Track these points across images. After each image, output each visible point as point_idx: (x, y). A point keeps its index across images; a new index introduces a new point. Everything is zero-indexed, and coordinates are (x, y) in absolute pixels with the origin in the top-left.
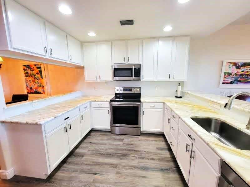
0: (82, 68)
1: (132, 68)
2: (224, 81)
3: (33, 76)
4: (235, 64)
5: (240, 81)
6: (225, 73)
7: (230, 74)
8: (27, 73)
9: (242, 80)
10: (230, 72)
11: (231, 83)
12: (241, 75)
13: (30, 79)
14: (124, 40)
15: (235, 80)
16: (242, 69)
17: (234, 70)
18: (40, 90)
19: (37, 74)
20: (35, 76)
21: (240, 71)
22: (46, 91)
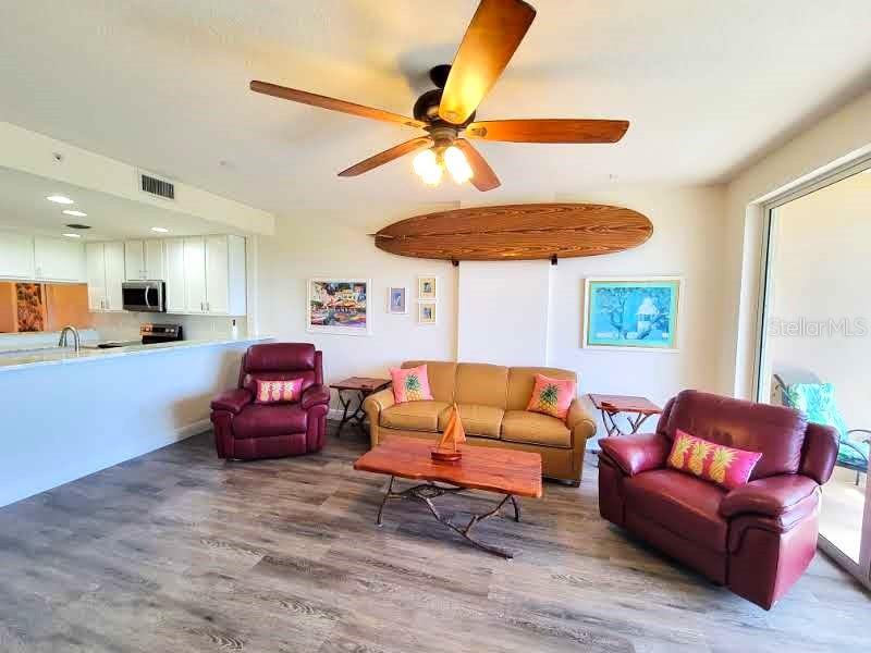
0: (86, 285)
1: (144, 290)
2: (312, 318)
3: (28, 297)
4: (326, 286)
5: (338, 320)
6: (313, 303)
7: (320, 305)
8: (20, 292)
9: (342, 317)
10: (320, 301)
11: (325, 323)
12: (338, 307)
13: (24, 303)
14: (139, 239)
15: (331, 317)
16: (338, 295)
17: (326, 298)
18: (37, 325)
19: (35, 294)
20: (30, 298)
21: (335, 299)
22: (45, 327)
